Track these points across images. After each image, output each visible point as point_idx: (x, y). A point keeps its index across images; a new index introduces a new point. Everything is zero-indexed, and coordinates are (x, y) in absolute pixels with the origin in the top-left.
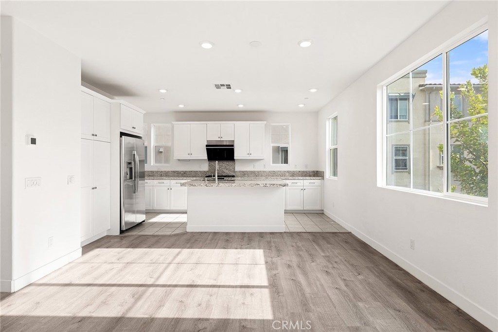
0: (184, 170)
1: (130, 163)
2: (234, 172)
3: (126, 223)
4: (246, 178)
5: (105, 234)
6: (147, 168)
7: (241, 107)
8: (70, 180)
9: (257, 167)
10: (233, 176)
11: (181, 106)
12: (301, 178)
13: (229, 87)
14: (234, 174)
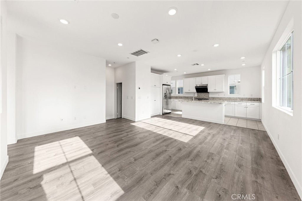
0: (188, 96)
1: (165, 94)
2: (209, 97)
3: (164, 112)
4: (214, 100)
5: (159, 114)
6: (172, 95)
7: (209, 70)
8: (148, 98)
9: (221, 96)
10: (208, 99)
11: (185, 73)
12: (245, 101)
13: (197, 64)
14: (208, 98)
